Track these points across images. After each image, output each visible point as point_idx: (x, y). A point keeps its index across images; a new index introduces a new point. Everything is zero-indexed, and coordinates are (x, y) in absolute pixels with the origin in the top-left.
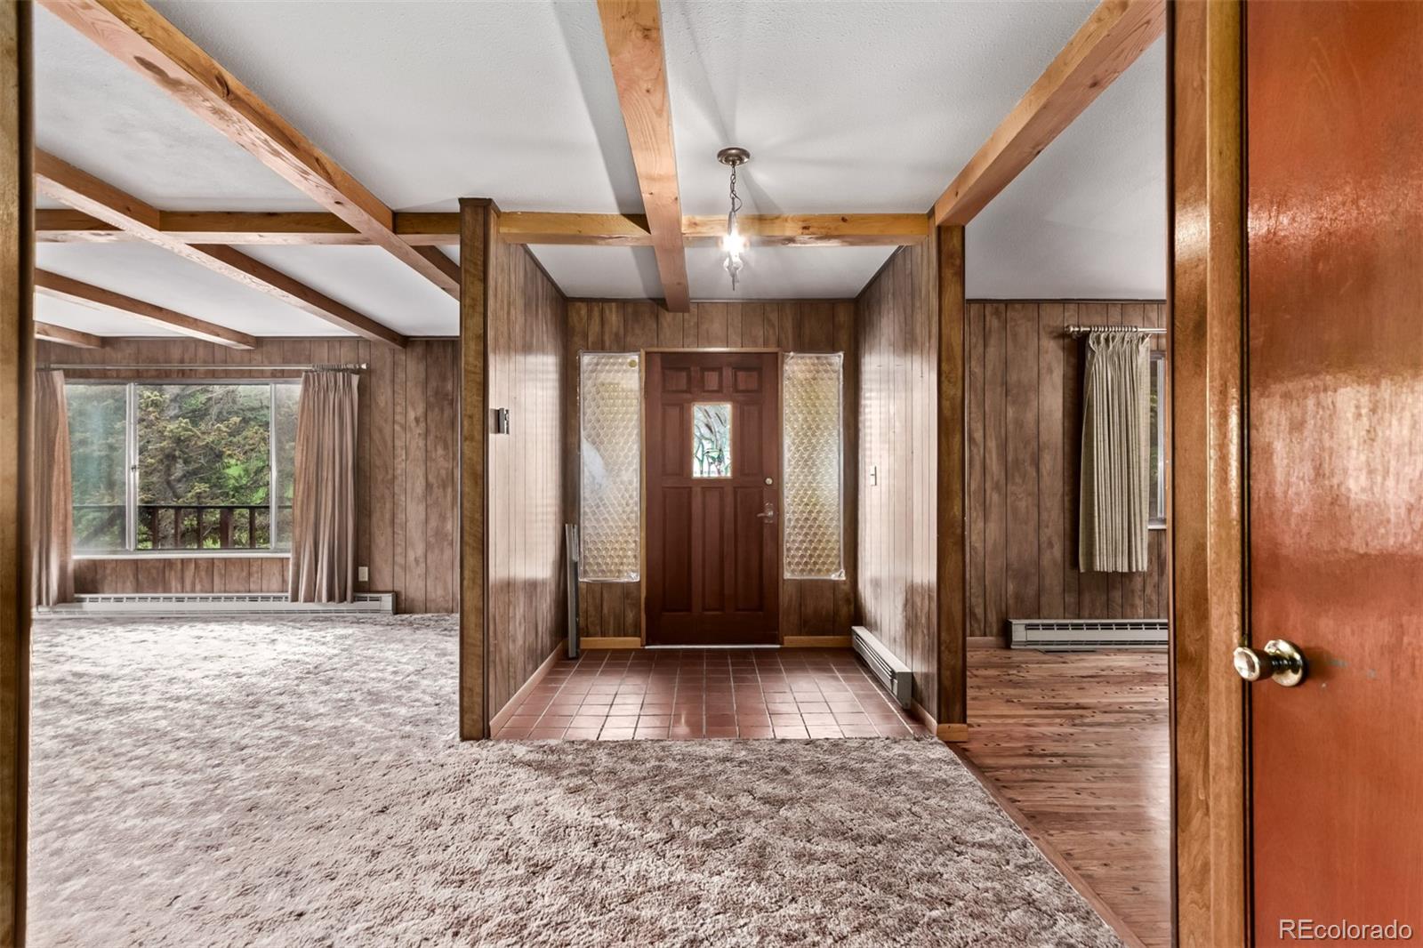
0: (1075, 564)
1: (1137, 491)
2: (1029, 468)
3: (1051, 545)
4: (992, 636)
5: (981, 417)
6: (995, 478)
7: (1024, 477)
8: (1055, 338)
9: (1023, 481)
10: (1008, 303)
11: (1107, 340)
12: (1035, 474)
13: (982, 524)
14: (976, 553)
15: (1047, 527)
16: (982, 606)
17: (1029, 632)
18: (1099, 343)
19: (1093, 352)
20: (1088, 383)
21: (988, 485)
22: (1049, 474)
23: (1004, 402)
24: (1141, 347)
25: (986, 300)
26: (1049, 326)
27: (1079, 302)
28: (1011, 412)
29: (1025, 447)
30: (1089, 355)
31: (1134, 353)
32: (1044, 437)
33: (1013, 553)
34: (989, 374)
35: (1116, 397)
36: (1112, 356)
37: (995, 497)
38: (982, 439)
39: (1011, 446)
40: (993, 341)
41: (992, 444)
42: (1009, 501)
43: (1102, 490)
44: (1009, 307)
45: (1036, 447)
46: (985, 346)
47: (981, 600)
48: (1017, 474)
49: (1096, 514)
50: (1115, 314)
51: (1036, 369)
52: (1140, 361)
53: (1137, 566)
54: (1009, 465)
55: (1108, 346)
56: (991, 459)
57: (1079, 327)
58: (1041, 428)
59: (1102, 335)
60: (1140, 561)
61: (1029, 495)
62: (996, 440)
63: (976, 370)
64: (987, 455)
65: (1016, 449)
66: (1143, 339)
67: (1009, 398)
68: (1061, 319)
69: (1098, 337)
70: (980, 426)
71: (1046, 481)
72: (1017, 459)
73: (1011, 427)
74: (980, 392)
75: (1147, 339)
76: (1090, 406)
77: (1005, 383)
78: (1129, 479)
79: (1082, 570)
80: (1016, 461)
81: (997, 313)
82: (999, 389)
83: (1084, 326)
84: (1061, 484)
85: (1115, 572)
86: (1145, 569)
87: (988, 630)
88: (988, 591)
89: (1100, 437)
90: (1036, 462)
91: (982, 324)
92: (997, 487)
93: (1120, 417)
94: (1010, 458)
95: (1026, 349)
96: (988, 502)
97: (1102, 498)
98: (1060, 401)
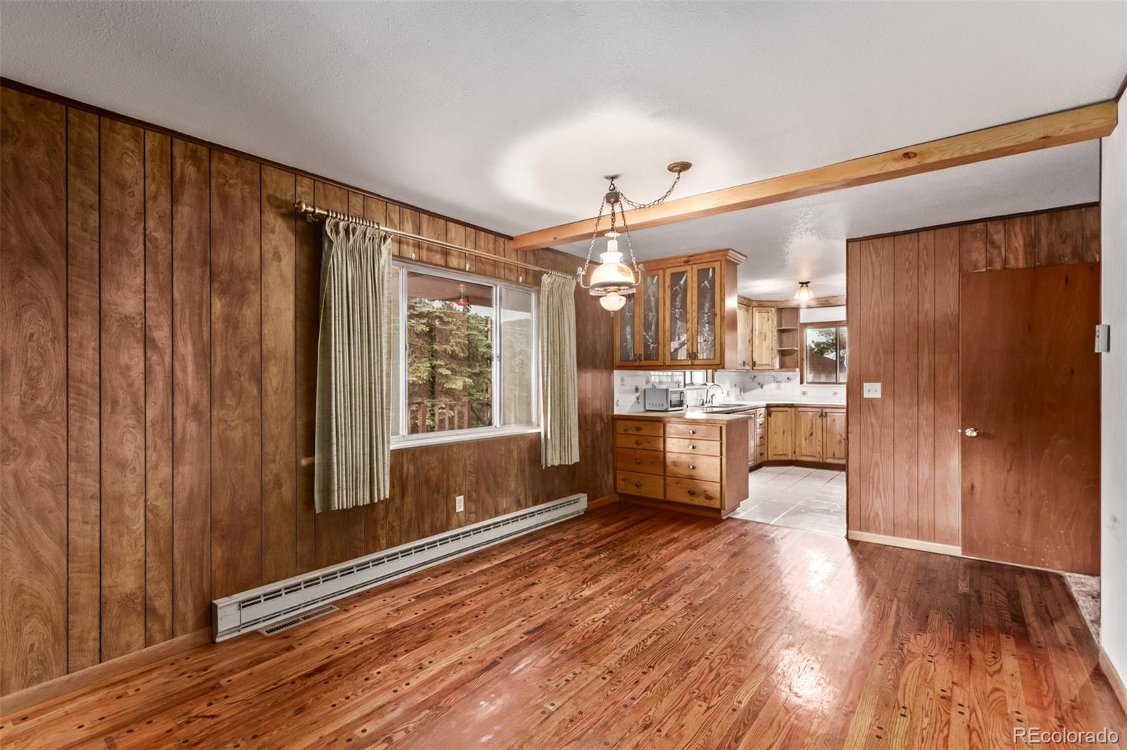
0: (310, 502)
1: (379, 410)
2: (246, 385)
3: (278, 484)
4: (185, 631)
5: (166, 307)
6: (192, 399)
7: (239, 395)
8: (284, 216)
9: (238, 404)
10: (213, 148)
11: (347, 230)
12: (255, 392)
13: (168, 470)
14: (156, 515)
15: (274, 461)
16: (167, 595)
17: (244, 611)
18: (337, 233)
19: (331, 242)
20: (325, 280)
21: (179, 412)
22: (276, 392)
23: (207, 289)
24: (383, 248)
25: (175, 132)
26: (277, 199)
27: (315, 178)
28: (218, 305)
29: (241, 356)
30: (326, 245)
31: (376, 252)
32: (269, 343)
33: (222, 505)
34: (180, 245)
35: (357, 300)
36: (352, 251)
37: (192, 427)
38: (167, 342)
39: (219, 353)
40: (188, 196)
41: (186, 349)
42: (214, 431)
43: (341, 412)
44: (216, 154)
45: (258, 358)
46: (174, 201)
47: (165, 586)
48: (228, 394)
49: (334, 441)
50: (357, 202)
51: (257, 251)
52: (382, 262)
53: (379, 494)
54: (216, 381)
55: (348, 238)
56: (184, 371)
57: (314, 207)
58: (265, 331)
59: (341, 224)
60: (382, 489)
61: (248, 420)
62: (194, 344)
63: (157, 235)
64: (177, 365)
65: (226, 358)
66: (385, 238)
67: (216, 285)
68: (291, 192)
69: (336, 225)
70: (164, 321)
71: (272, 400)
72: (229, 373)
73: (218, 327)
74: (163, 267)
75: (389, 240)
76: (328, 308)
77: (208, 263)
78: (370, 395)
79: (318, 510)
80: (227, 375)
81: (194, 157)
82: (198, 271)
83: (320, 208)
84: (292, 404)
85: (356, 507)
86: (387, 496)
87: (177, 626)
88: (178, 570)
89: (339, 347)
90: (258, 376)
91: (166, 167)
92: (195, 412)
93: (361, 324)
94: (217, 370)
95: (242, 220)
96: (178, 437)
97: (341, 421)
98: (291, 298)
